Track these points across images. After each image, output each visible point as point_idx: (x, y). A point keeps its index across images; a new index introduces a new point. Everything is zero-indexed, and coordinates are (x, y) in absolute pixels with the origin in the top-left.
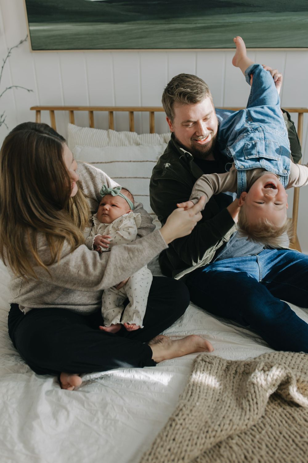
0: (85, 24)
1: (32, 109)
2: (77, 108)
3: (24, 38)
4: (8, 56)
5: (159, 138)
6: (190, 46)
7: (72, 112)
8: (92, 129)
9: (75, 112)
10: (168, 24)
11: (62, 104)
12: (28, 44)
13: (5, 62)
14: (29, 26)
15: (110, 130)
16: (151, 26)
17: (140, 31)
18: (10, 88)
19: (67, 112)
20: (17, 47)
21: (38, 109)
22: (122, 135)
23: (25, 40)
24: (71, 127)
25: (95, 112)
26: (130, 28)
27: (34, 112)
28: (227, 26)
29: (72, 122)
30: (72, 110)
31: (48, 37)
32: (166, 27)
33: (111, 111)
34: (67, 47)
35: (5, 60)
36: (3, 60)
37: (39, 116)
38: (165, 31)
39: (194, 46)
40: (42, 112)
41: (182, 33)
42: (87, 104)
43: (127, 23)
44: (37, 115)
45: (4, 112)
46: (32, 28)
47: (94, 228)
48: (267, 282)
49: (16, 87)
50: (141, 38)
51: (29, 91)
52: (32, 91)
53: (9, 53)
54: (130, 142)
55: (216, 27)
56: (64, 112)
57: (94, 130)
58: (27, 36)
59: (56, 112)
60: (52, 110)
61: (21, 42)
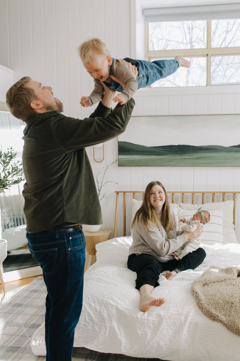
1: (115, 192)
2: (137, 192)
5: (177, 205)
6: (191, 165)
10: (181, 156)
11: (129, 190)
12: (117, 164)
16: (174, 157)
17: (169, 159)
18: (108, 182)
19: (132, 193)
20: (111, 165)
23: (115, 162)
24: (134, 200)
26: (164, 158)
27: (116, 193)
28: (207, 157)
29: (134, 198)
30: (134, 193)
31: (127, 161)
32: (181, 157)
34: (135, 165)
35: (105, 170)
37: (118, 195)
38: (180, 159)
39: (193, 165)
40: (119, 193)
41: (187, 160)
44: (117, 195)
46: (119, 157)
49: (111, 182)
51: (116, 183)
52: (118, 183)
53: (107, 167)
55: (202, 158)
56: (130, 193)
58: (117, 160)
59: (126, 193)
60: (124, 193)
61: (113, 163)
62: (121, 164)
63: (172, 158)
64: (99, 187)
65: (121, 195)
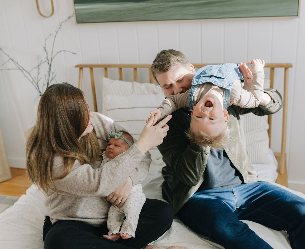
0: (116, 3)
1: (76, 66)
2: (110, 66)
3: (71, 15)
4: (59, 28)
6: (195, 18)
7: (106, 69)
8: (121, 81)
9: (108, 69)
11: (99, 62)
12: (74, 19)
13: (57, 33)
14: (75, 6)
15: (135, 83)
16: (165, 3)
18: (60, 52)
19: (102, 69)
20: (66, 21)
21: (81, 67)
22: (143, 86)
23: (72, 16)
25: (123, 69)
27: (78, 69)
29: (106, 76)
30: (106, 68)
31: (89, 14)
33: (135, 67)
34: (102, 20)
35: (57, 31)
36: (56, 31)
37: (81, 72)
38: (175, 7)
39: (198, 17)
40: (84, 69)
41: (189, 8)
42: (118, 62)
43: (146, 2)
44: (80, 71)
45: (55, 70)
47: (103, 162)
48: (243, 209)
49: (64, 51)
50: (158, 12)
51: (74, 53)
52: (76, 54)
53: (61, 25)
54: (149, 91)
56: (100, 68)
57: (122, 82)
58: (73, 14)
59: (94, 69)
60: (91, 68)
61: (69, 18)
62: (81, 19)
63: (162, 5)
64: (48, 60)
65: (86, 70)
